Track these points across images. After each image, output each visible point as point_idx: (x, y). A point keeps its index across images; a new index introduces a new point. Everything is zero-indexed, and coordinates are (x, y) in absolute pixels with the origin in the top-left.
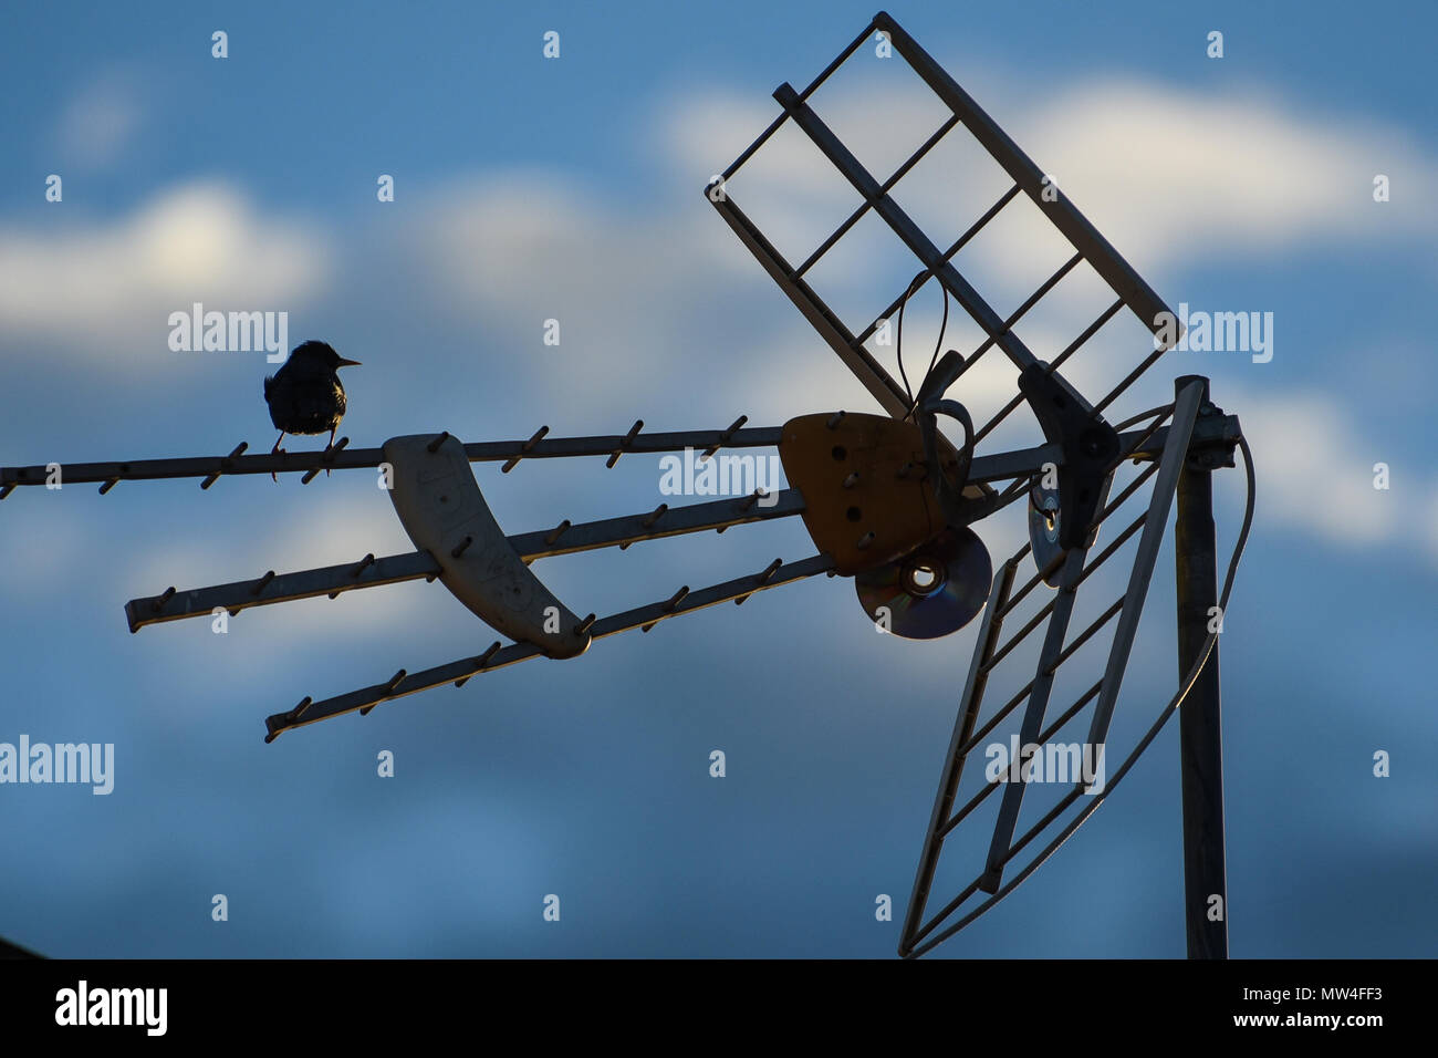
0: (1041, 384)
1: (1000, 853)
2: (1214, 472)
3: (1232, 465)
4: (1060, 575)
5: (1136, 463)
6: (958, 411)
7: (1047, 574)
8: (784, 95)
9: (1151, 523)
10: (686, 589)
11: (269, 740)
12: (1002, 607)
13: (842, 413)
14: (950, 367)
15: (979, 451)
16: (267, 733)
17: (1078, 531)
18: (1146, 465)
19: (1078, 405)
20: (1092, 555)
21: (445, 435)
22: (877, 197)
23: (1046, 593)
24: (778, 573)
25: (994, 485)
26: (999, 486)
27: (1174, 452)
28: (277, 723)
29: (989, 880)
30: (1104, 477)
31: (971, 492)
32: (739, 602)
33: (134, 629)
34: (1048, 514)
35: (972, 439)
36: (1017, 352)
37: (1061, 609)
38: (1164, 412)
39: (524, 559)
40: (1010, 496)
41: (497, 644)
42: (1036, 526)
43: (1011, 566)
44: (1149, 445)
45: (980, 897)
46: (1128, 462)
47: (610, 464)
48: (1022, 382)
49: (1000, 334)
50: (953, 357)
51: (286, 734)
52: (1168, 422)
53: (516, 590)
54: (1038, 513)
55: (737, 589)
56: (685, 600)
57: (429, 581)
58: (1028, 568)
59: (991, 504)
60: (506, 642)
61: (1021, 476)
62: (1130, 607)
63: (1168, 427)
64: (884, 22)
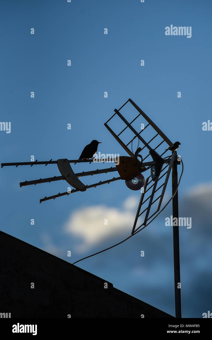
0: (153, 153)
1: (146, 220)
2: (177, 165)
3: (180, 164)
4: (155, 180)
5: (166, 164)
6: (140, 156)
7: (153, 180)
8: (116, 110)
9: (168, 172)
10: (101, 181)
11: (40, 203)
12: (147, 184)
13: (124, 156)
14: (139, 150)
15: (143, 162)
16: (40, 202)
17: (158, 174)
18: (168, 164)
19: (158, 155)
20: (160, 177)
21: (66, 159)
22: (129, 125)
23: (153, 182)
24: (114, 179)
25: (145, 167)
26: (147, 167)
27: (172, 162)
28: (41, 200)
29: (145, 224)
30: (162, 166)
31: (142, 168)
32: (109, 183)
33: (21, 187)
34: (153, 171)
35: (142, 160)
36: (149, 148)
37: (155, 185)
38: (170, 157)
39: (78, 177)
40: (148, 168)
41: (73, 189)
42: (152, 173)
43: (148, 179)
44: (168, 161)
45: (143, 226)
46: (165, 164)
47: (90, 163)
48: (150, 152)
49: (147, 145)
50: (140, 148)
51: (43, 202)
52: (171, 158)
53: (76, 181)
54: (152, 171)
55: (108, 182)
56: (101, 183)
57: (64, 180)
58: (151, 179)
59: (145, 169)
60: (75, 189)
61: (150, 165)
62: (165, 184)
63: (171, 159)
64: (130, 100)
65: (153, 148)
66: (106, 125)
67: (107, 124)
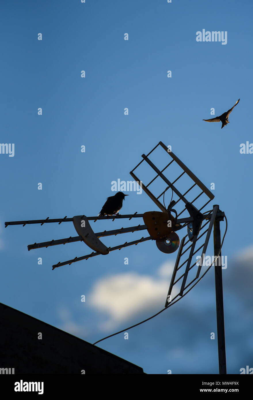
0: (189, 207)
1: (183, 289)
2: (220, 222)
3: (223, 221)
4: (193, 240)
5: (206, 220)
6: (175, 211)
7: (191, 240)
8: (143, 156)
9: (209, 230)
10: (127, 242)
11: (53, 269)
12: (183, 245)
13: (154, 211)
14: (173, 203)
15: (178, 218)
16: (52, 268)
17: (196, 232)
18: (208, 220)
19: (196, 210)
20: (198, 236)
21: (84, 215)
22: (160, 174)
23: (191, 243)
24: (143, 240)
25: (181, 224)
26: (182, 224)
27: (213, 218)
28: (54, 267)
29: (181, 294)
30: (201, 223)
31: (177, 225)
32: (136, 245)
33: (29, 250)
34: (191, 229)
35: (177, 216)
36: (185, 200)
37: (193, 246)
38: (211, 211)
39: (98, 237)
40: (184, 226)
41: (93, 252)
42: (189, 231)
43: (184, 239)
44: (208, 217)
45: (179, 297)
46: (205, 220)
47: (113, 221)
48: (186, 206)
49: (182, 197)
50: (174, 201)
51: (56, 268)
52: (212, 213)
53: (97, 243)
54: (189, 229)
55: (136, 242)
56: (126, 245)
57: (81, 241)
58: (187, 239)
59: (180, 227)
60: (95, 252)
61: (186, 222)
62: (205, 245)
63: (212, 214)
64: (161, 143)
65: (190, 201)
66: (131, 173)
67: (133, 172)
